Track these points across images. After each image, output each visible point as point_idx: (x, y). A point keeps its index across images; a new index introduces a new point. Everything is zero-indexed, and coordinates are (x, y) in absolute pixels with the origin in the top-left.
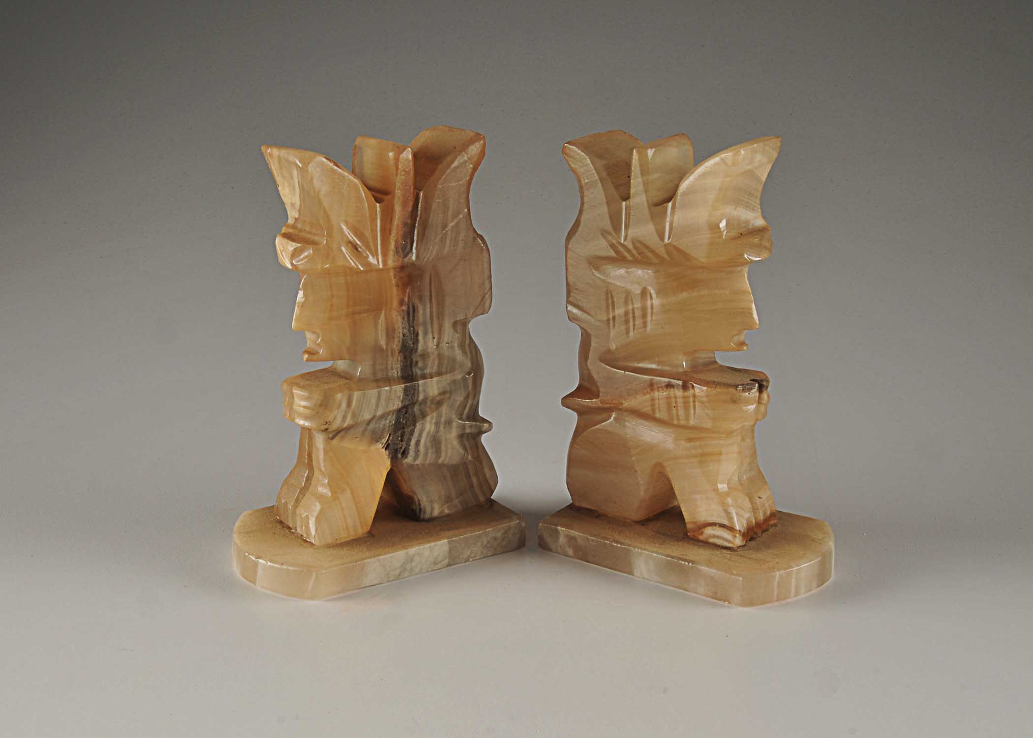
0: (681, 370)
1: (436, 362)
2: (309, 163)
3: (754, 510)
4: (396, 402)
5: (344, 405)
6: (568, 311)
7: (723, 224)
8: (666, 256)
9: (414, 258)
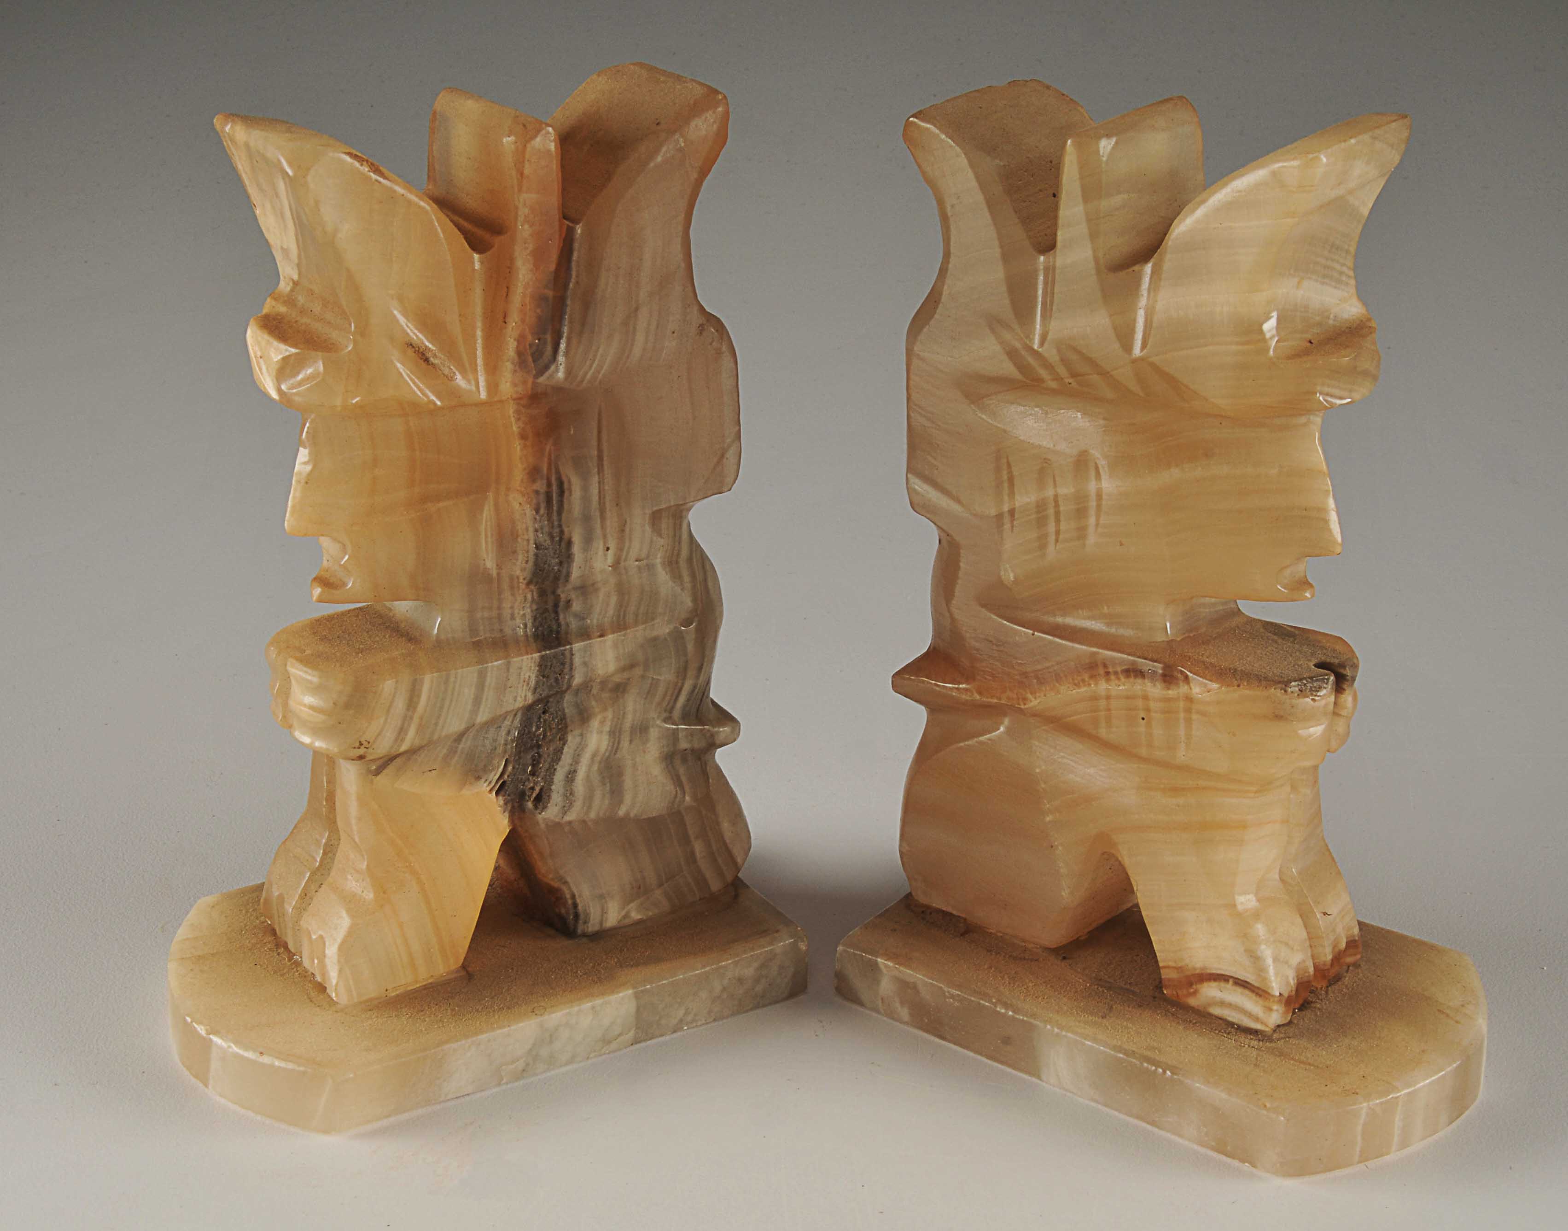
0: (1160, 638)
1: (614, 600)
2: (308, 169)
3: (1313, 938)
4: (520, 691)
5: (400, 705)
6: (910, 490)
7: (1270, 326)
8: (1133, 386)
9: (561, 375)
